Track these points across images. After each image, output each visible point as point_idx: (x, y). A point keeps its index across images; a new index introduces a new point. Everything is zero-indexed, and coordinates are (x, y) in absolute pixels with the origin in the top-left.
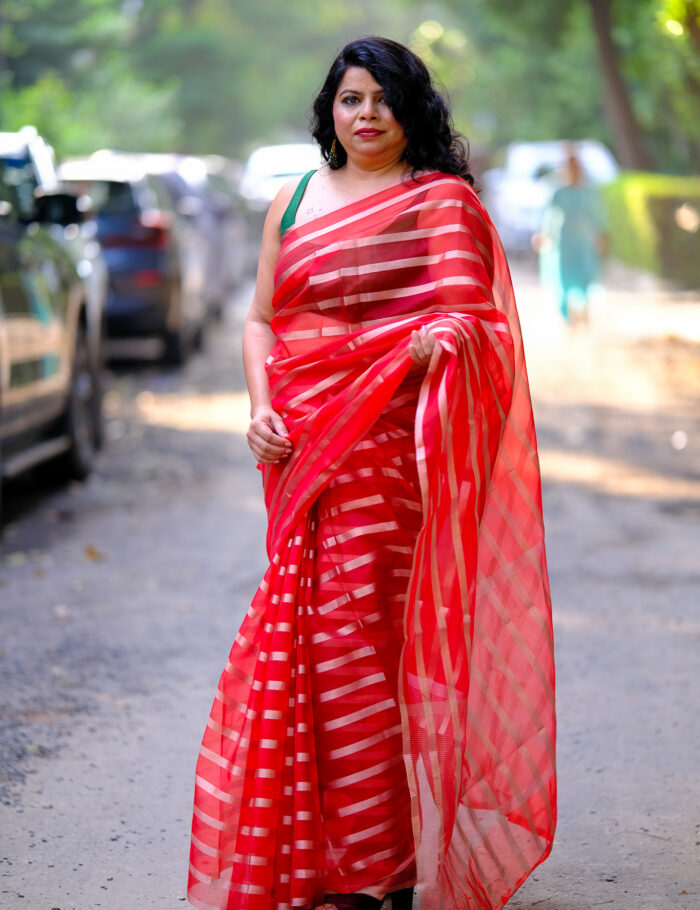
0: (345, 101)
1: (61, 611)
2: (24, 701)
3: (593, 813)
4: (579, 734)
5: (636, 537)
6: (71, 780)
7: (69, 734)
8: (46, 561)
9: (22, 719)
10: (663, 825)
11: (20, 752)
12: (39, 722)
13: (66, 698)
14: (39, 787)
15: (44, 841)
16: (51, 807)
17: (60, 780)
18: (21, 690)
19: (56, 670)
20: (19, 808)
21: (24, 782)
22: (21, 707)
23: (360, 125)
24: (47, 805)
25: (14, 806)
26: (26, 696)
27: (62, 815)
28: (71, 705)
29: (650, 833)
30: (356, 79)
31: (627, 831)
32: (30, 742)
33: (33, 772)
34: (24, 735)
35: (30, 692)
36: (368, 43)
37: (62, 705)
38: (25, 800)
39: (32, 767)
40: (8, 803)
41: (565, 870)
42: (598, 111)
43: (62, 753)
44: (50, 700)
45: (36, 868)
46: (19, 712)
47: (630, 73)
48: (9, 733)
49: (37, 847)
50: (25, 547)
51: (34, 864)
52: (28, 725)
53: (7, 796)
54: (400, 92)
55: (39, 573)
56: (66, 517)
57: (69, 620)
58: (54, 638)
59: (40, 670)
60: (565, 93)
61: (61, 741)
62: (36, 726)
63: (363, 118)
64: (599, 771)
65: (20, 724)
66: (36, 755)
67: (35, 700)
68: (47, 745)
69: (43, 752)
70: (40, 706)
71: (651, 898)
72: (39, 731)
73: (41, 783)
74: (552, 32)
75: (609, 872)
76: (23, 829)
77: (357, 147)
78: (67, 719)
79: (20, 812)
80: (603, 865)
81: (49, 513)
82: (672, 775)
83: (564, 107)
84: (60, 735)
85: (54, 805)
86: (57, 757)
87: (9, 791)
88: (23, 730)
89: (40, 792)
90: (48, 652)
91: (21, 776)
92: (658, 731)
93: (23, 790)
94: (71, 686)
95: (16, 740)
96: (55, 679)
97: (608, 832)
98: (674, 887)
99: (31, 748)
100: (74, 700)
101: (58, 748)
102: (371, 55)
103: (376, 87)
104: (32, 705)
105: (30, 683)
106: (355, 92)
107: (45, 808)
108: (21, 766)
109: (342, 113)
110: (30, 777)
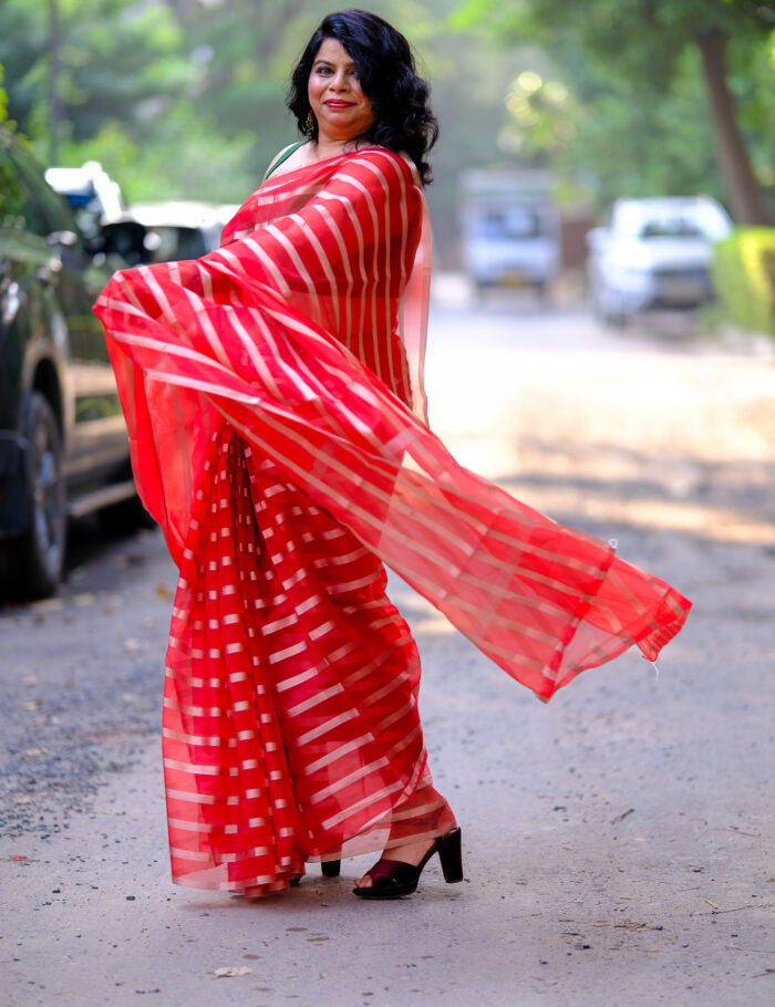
0: (319, 71)
1: (132, 644)
2: (93, 724)
3: (682, 814)
4: (671, 748)
5: (739, 576)
6: (145, 791)
7: (142, 752)
8: (116, 601)
9: (93, 739)
10: (753, 824)
11: (91, 768)
12: (111, 741)
13: (138, 721)
14: (112, 797)
15: (118, 842)
16: (124, 814)
17: (133, 791)
18: (92, 714)
19: (128, 697)
20: (92, 815)
21: (96, 794)
22: (93, 729)
23: (330, 96)
24: (120, 812)
25: (86, 813)
26: (96, 720)
27: (135, 820)
28: (143, 726)
29: (741, 830)
30: (331, 50)
31: (716, 829)
32: (102, 759)
33: (106, 785)
34: (95, 753)
35: (100, 716)
36: (346, 16)
37: (134, 726)
38: (96, 808)
39: (104, 780)
40: (80, 811)
41: (652, 863)
42: (711, 165)
43: (135, 768)
44: (123, 722)
45: (109, 865)
46: (89, 734)
47: (745, 125)
48: (79, 752)
49: (111, 847)
50: (93, 589)
51: (108, 862)
52: (100, 744)
53: (79, 805)
54: (369, 65)
55: (108, 612)
56: (135, 562)
57: (140, 652)
58: (126, 669)
59: (110, 696)
60: (676, 147)
61: (133, 758)
62: (107, 745)
63: (332, 90)
64: (690, 779)
65: (91, 744)
66: (108, 770)
67: (106, 723)
68: (119, 761)
69: (114, 768)
70: (113, 728)
71: (739, 885)
72: (111, 750)
73: (114, 793)
74: (659, 77)
75: (696, 865)
76: (96, 832)
77: (327, 116)
78: (139, 739)
79: (93, 818)
80: (691, 858)
81: (118, 559)
82: (766, 782)
83: (674, 161)
84: (132, 752)
85: (127, 811)
86: (129, 772)
87: (81, 800)
88: (94, 749)
89: (112, 801)
90: (119, 681)
91: (94, 789)
92: (754, 745)
93: (94, 800)
94: (143, 711)
95: (87, 757)
96: (126, 705)
97: (696, 830)
98: (763, 876)
99: (102, 765)
100: (147, 722)
101: (131, 764)
102: (345, 27)
103: (347, 59)
104: (103, 728)
105: (100, 708)
106: (328, 63)
107: (118, 814)
108: (93, 780)
109: (316, 81)
110: (101, 790)
